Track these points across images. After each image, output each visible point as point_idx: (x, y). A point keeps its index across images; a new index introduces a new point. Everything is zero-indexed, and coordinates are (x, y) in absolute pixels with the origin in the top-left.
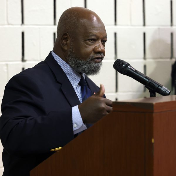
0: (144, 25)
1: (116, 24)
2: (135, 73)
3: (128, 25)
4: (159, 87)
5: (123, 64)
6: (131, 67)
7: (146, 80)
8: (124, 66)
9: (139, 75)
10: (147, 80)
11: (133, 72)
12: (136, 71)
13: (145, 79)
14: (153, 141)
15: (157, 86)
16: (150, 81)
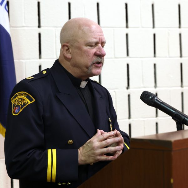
0: (181, 56)
1: (155, 56)
2: (161, 104)
3: (166, 57)
4: (186, 118)
5: (150, 96)
6: (158, 99)
7: (172, 112)
8: (150, 97)
9: (166, 107)
10: (174, 112)
11: (160, 103)
12: (162, 103)
13: (171, 110)
14: (172, 181)
15: (183, 117)
16: (176, 113)
